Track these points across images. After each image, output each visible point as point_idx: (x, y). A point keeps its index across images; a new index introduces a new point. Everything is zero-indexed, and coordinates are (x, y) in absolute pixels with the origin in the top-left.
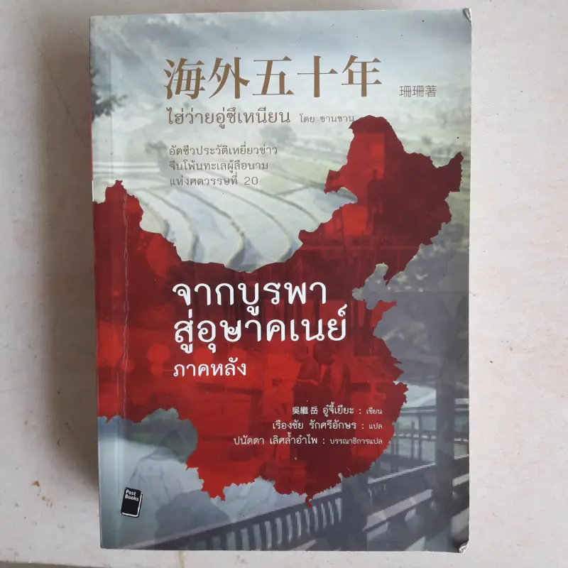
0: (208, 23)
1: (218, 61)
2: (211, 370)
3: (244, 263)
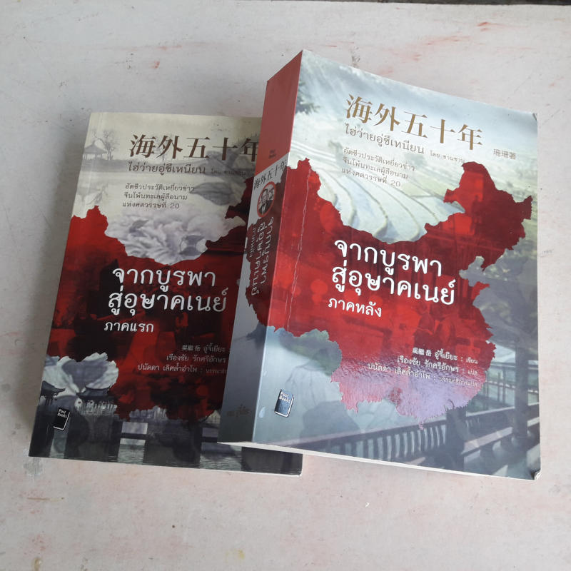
0: (378, 81)
1: (382, 106)
2: (356, 308)
3: (386, 236)
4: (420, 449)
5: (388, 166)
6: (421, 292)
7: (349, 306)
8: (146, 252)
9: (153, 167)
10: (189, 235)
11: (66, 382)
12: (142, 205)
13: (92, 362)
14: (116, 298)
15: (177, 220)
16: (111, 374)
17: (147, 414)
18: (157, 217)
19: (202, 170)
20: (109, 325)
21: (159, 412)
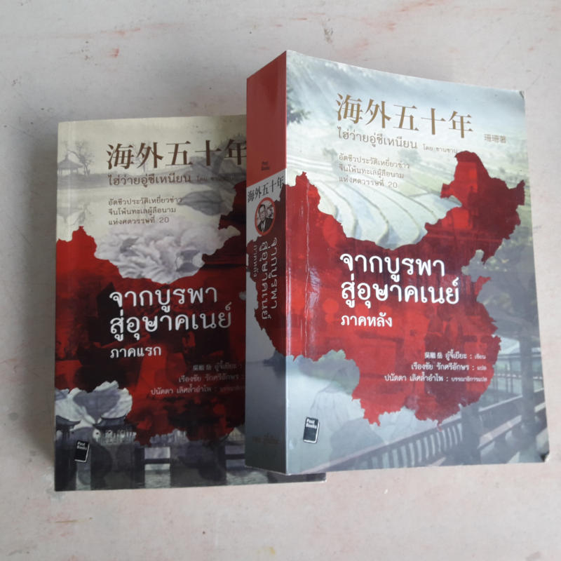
0: (365, 75)
1: (371, 101)
2: (367, 321)
3: (389, 243)
4: (440, 450)
5: (383, 167)
6: (428, 295)
7: (361, 321)
8: (142, 272)
9: (135, 180)
10: (184, 250)
11: (80, 414)
12: (130, 221)
13: (103, 391)
14: (118, 324)
15: (168, 235)
16: (125, 402)
17: (167, 438)
18: (147, 234)
19: (188, 178)
20: (115, 352)
21: (179, 435)
